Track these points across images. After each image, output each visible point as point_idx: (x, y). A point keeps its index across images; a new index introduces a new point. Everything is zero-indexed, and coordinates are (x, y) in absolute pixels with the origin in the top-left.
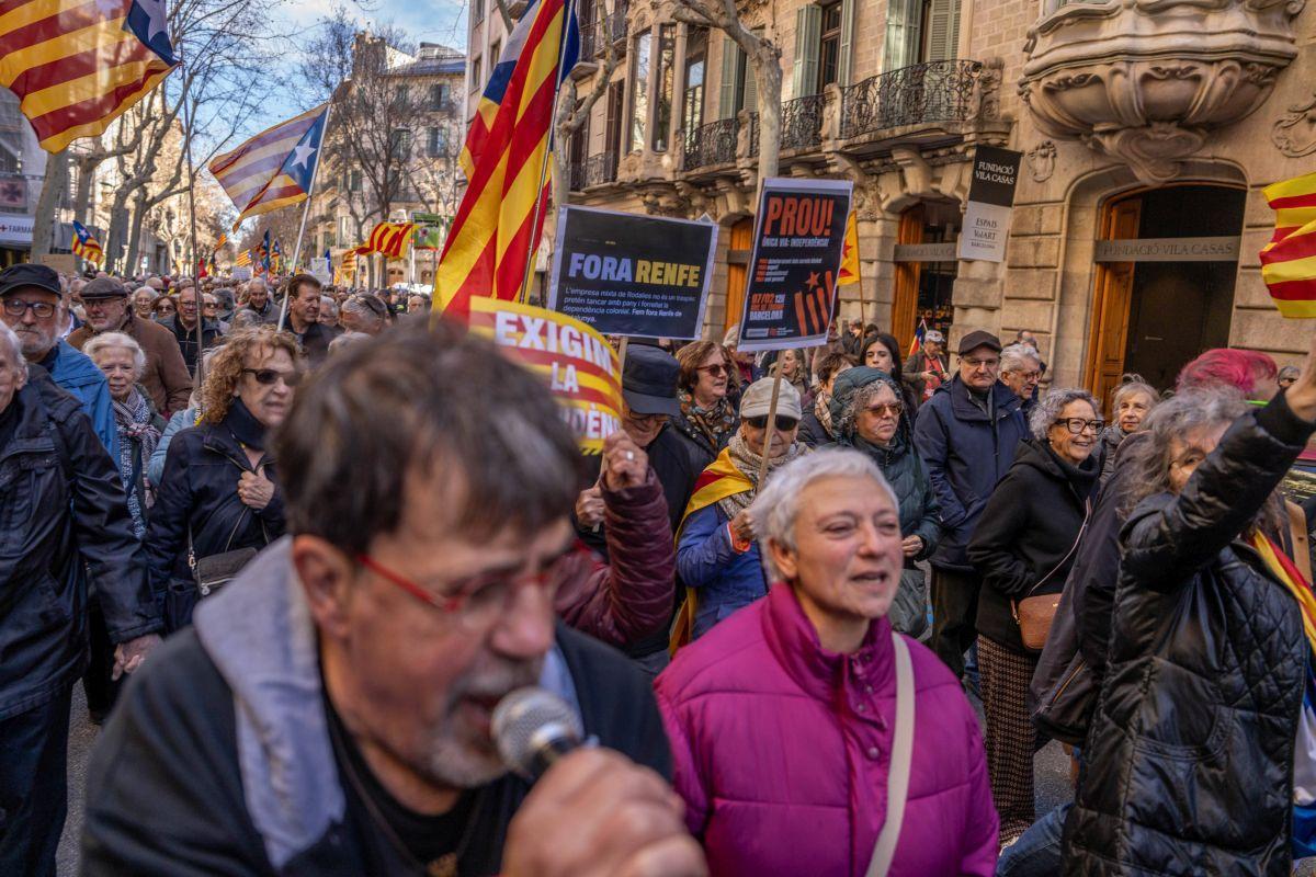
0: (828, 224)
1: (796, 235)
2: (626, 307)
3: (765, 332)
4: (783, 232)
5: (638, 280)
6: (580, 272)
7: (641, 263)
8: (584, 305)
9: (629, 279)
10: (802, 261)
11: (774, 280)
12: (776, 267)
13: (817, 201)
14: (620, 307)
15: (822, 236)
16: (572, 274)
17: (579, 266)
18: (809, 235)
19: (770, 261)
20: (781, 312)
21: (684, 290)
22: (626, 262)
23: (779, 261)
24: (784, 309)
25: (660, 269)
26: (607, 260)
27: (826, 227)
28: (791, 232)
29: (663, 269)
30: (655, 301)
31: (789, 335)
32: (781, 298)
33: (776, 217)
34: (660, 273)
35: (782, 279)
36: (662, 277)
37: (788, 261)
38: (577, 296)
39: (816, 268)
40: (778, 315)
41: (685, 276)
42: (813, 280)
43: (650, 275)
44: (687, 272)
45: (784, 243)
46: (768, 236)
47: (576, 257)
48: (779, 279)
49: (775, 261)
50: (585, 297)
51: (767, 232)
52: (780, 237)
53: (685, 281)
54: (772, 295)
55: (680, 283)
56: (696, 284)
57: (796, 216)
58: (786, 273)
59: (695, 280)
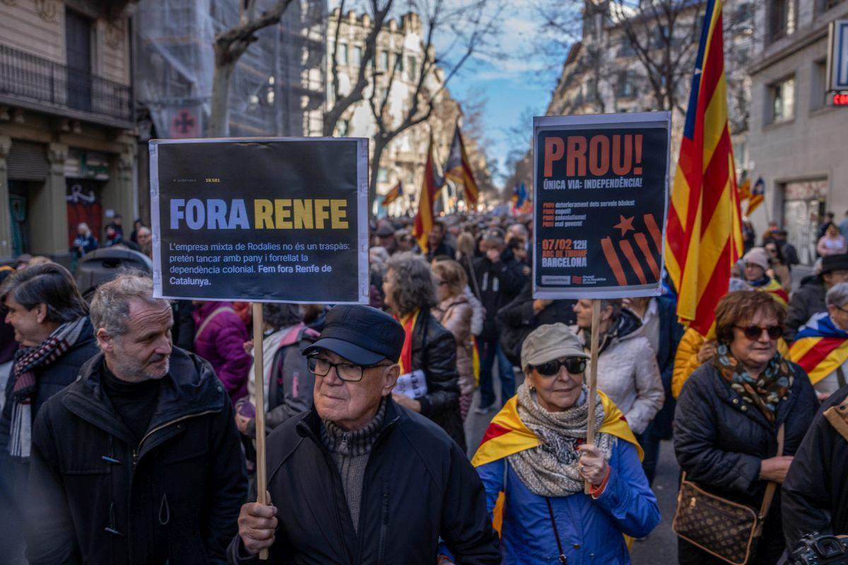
0: (639, 160)
1: (590, 176)
2: (249, 264)
3: (567, 279)
4: (570, 171)
5: (259, 225)
6: (183, 222)
7: (258, 204)
8: (194, 264)
9: (245, 225)
10: (604, 204)
11: (567, 224)
12: (568, 211)
13: (617, 138)
14: (240, 264)
15: (630, 175)
16: (174, 225)
17: (181, 215)
18: (611, 174)
19: (558, 205)
20: (585, 259)
21: (328, 234)
22: (239, 204)
23: (570, 205)
24: (587, 256)
25: (285, 208)
26: (211, 203)
27: (634, 165)
28: (582, 173)
29: (291, 209)
30: (285, 253)
31: (599, 284)
32: (582, 244)
33: (558, 156)
34: (287, 214)
35: (580, 224)
36: (291, 219)
37: (584, 205)
38: (184, 253)
39: (626, 212)
40: (580, 262)
41: (326, 215)
42: (625, 224)
43: (273, 217)
44: (327, 209)
45: (575, 185)
46: (550, 179)
47: (175, 203)
48: (575, 224)
49: (564, 205)
50: (193, 253)
51: (548, 172)
52: (567, 179)
53: (328, 222)
54: (569, 241)
55: (320, 225)
56: (345, 225)
57: (587, 155)
58: (583, 217)
59: (342, 219)
